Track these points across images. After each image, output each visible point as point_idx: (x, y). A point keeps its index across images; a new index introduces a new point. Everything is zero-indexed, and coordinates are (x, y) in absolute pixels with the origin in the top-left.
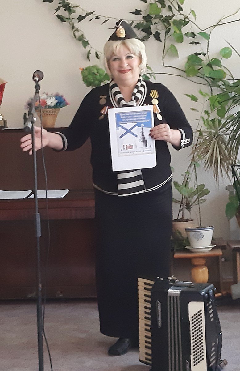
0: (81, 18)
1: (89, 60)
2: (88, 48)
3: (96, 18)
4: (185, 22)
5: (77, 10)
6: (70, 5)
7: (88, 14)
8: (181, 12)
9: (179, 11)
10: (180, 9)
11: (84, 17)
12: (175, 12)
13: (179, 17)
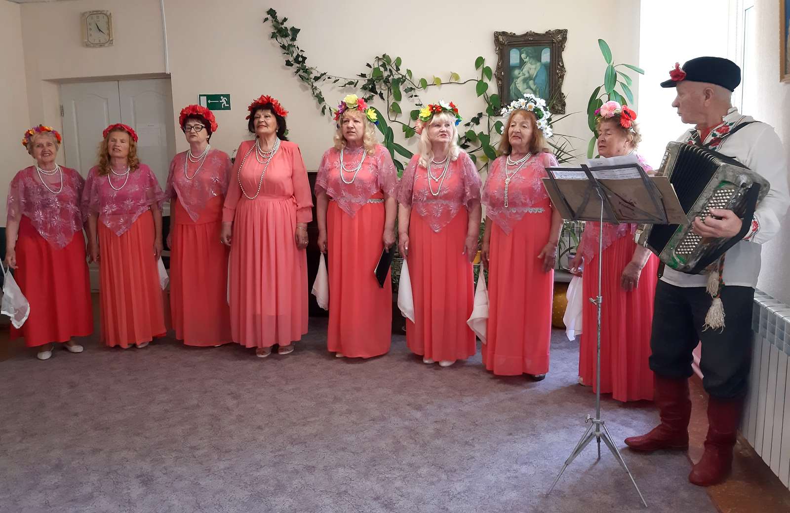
0: (317, 79)
1: (324, 115)
2: (323, 104)
3: (328, 78)
4: (402, 80)
5: (313, 71)
6: (307, 68)
7: (322, 75)
9: (397, 71)
10: (398, 69)
11: (319, 78)
12: (394, 72)
13: (396, 77)
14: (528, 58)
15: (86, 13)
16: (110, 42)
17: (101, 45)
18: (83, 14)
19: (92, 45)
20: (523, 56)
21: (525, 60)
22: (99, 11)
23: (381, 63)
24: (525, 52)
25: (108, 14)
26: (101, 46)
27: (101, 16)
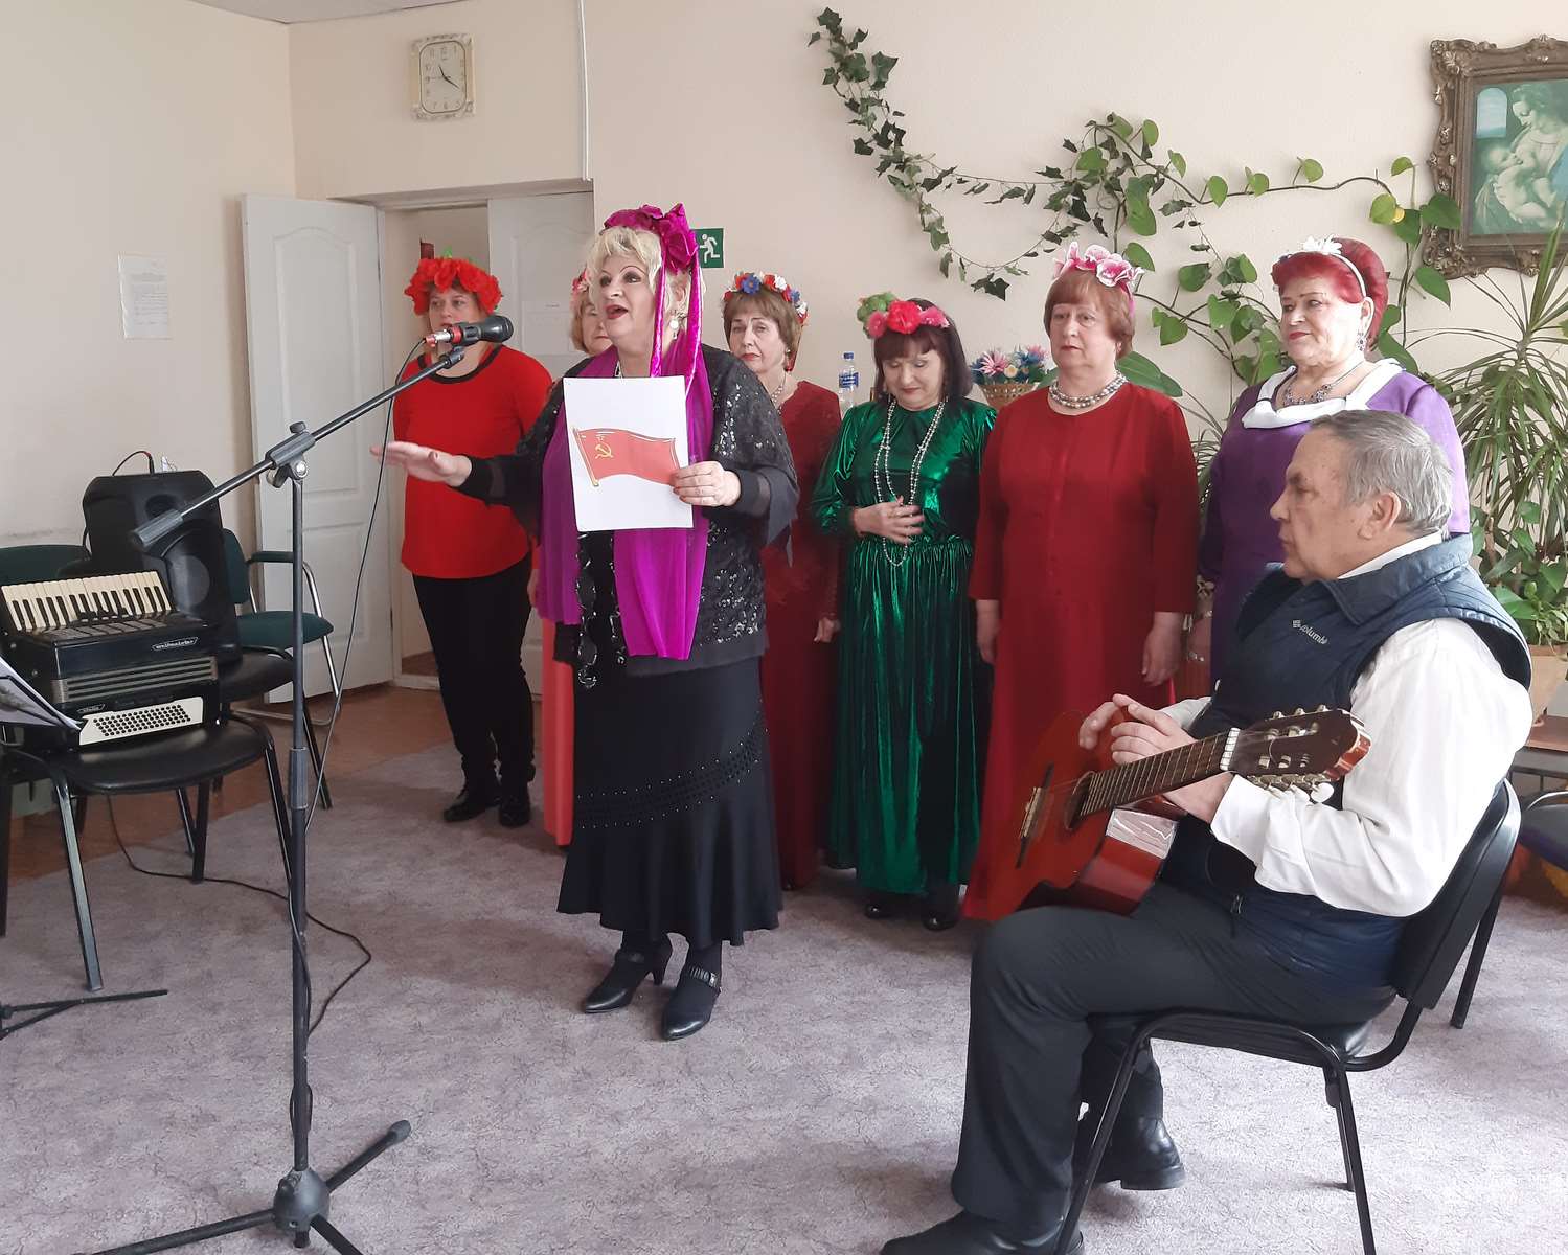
0: (931, 184)
1: (947, 276)
2: (944, 250)
3: (959, 183)
4: (1154, 182)
5: (923, 166)
6: (905, 156)
7: (946, 173)
8: (1148, 160)
9: (1144, 158)
10: (1147, 154)
11: (937, 182)
12: (1135, 160)
13: (1143, 171)
14: (1532, 113)
15: (420, 41)
16: (466, 107)
17: (448, 115)
18: (413, 46)
19: (429, 116)
20: (1519, 108)
21: (1523, 120)
22: (446, 35)
23: (1102, 137)
24: (1523, 97)
25: (465, 40)
26: (447, 117)
27: (449, 46)
